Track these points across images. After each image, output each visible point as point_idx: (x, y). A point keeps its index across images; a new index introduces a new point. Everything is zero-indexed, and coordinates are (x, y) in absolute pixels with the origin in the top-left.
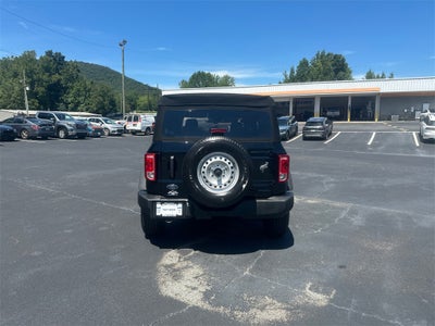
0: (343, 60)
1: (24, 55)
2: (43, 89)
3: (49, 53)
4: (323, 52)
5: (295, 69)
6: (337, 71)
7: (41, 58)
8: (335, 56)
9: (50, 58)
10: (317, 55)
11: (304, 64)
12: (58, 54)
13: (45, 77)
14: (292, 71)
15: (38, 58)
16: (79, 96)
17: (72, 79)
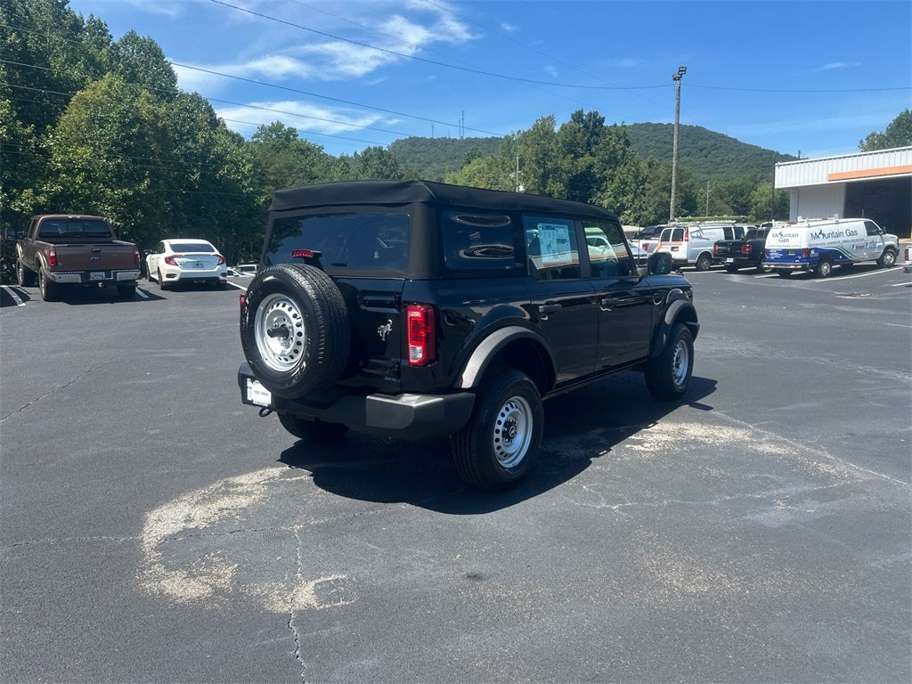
1: (536, 126)
2: (560, 186)
3: (578, 117)
7: (563, 128)
9: (577, 126)
12: (594, 116)
13: (566, 164)
15: (557, 129)
16: (624, 194)
17: (613, 161)
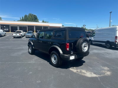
0: (36, 17)
4: (31, 14)
5: (24, 17)
6: (35, 19)
8: (34, 15)
10: (29, 14)
11: (26, 16)
14: (23, 18)
